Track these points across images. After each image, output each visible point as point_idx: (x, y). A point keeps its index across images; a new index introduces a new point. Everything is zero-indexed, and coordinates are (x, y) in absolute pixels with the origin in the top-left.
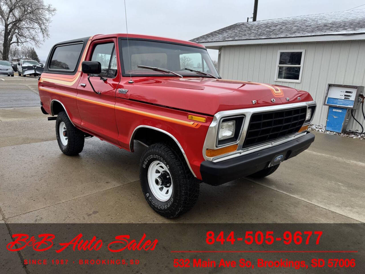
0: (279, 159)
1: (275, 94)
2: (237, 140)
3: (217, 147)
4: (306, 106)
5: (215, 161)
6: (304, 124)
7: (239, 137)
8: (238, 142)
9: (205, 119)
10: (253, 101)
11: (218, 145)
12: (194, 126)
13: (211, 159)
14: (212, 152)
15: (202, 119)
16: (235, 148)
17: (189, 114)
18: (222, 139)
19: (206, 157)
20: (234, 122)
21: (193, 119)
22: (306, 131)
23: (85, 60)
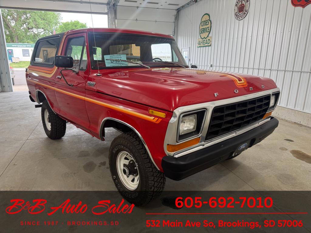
0: (243, 147)
1: (239, 85)
2: (199, 133)
3: (177, 142)
4: (270, 94)
5: (176, 156)
6: (268, 111)
7: (201, 131)
8: (200, 135)
9: (165, 114)
10: (215, 94)
11: (179, 140)
12: (155, 121)
13: (172, 154)
14: (173, 148)
15: (162, 115)
16: (197, 140)
17: (150, 109)
18: (183, 134)
19: (167, 152)
20: (196, 115)
21: (154, 114)
22: (270, 117)
23: (61, 54)
